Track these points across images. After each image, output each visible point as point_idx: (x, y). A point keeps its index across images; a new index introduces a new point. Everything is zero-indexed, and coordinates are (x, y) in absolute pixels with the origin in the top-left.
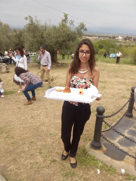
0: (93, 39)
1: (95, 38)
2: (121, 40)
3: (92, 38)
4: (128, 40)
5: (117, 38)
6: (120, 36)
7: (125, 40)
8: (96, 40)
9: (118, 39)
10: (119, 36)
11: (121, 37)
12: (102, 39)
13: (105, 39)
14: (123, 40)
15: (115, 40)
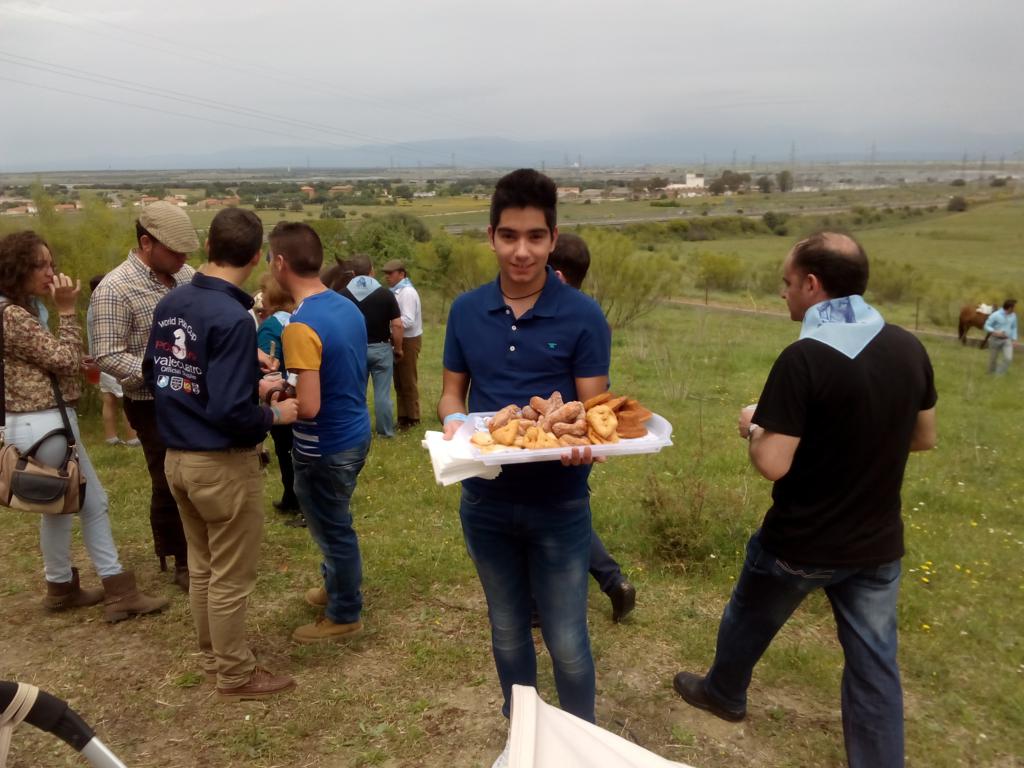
2: (692, 194)
4: (733, 189)
5: (673, 186)
6: (693, 176)
7: (716, 194)
9: (676, 192)
10: (688, 176)
11: (699, 176)
12: (597, 196)
13: (614, 195)
14: (704, 193)
15: (664, 197)
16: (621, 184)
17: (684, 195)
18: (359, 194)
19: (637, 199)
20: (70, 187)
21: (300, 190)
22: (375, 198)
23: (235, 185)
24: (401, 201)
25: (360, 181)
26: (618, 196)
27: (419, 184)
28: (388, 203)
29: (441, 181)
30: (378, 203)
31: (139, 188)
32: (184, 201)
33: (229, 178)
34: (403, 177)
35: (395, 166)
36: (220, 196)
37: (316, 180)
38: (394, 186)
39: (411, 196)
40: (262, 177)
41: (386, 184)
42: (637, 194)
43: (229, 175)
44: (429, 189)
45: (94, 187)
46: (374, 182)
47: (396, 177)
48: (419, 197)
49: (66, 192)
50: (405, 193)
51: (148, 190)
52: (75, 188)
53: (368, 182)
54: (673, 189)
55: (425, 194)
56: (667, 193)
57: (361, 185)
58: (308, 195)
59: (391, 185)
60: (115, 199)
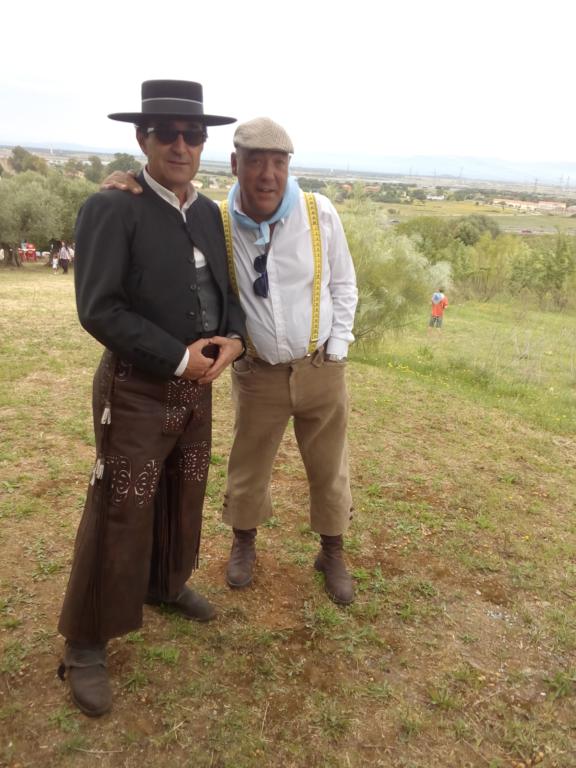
0: (538, 214)
1: (550, 206)
3: (533, 206)
8: (551, 215)
18: (384, 193)
21: (342, 187)
22: (397, 198)
24: (416, 201)
25: (384, 184)
27: (430, 189)
28: (407, 202)
29: (448, 188)
30: (399, 202)
34: (418, 183)
35: (413, 174)
37: (351, 180)
38: (412, 189)
39: (425, 198)
40: (312, 175)
41: (404, 187)
44: (439, 194)
46: (395, 185)
47: (412, 182)
48: (431, 200)
50: (420, 195)
53: (391, 184)
55: (435, 198)
57: (386, 187)
58: (347, 191)
59: (409, 188)
60: (215, 182)
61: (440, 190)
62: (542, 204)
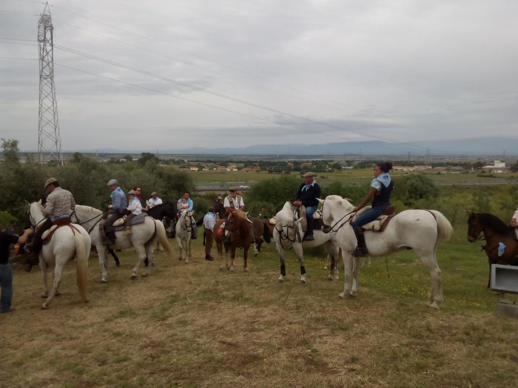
0: (415, 173)
1: (422, 168)
2: (501, 171)
3: (411, 169)
5: (488, 167)
6: (499, 161)
7: (514, 172)
8: (424, 173)
9: (491, 170)
10: (495, 161)
11: (502, 162)
12: (443, 170)
13: (452, 170)
14: (507, 171)
15: (483, 172)
16: (456, 165)
17: (495, 172)
18: (315, 167)
19: (468, 173)
20: (186, 161)
21: (287, 165)
22: (323, 169)
23: (256, 162)
24: (336, 170)
25: (313, 161)
26: (455, 171)
27: (342, 163)
28: (330, 171)
30: (325, 171)
31: (215, 162)
32: (236, 168)
33: (252, 159)
36: (251, 167)
37: (292, 160)
38: (332, 163)
39: (341, 168)
40: (266, 159)
41: (326, 162)
42: (467, 170)
43: (251, 158)
44: (349, 165)
45: (196, 161)
46: (320, 161)
47: (330, 159)
48: (345, 169)
49: (184, 163)
51: (220, 163)
52: (188, 161)
53: (317, 161)
54: (489, 168)
55: (348, 168)
56: (485, 170)
57: (314, 163)
58: (291, 167)
59: (329, 163)
60: (205, 166)
61: (349, 163)
62: (416, 167)
